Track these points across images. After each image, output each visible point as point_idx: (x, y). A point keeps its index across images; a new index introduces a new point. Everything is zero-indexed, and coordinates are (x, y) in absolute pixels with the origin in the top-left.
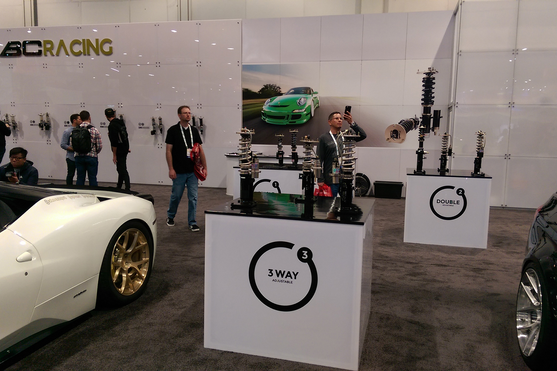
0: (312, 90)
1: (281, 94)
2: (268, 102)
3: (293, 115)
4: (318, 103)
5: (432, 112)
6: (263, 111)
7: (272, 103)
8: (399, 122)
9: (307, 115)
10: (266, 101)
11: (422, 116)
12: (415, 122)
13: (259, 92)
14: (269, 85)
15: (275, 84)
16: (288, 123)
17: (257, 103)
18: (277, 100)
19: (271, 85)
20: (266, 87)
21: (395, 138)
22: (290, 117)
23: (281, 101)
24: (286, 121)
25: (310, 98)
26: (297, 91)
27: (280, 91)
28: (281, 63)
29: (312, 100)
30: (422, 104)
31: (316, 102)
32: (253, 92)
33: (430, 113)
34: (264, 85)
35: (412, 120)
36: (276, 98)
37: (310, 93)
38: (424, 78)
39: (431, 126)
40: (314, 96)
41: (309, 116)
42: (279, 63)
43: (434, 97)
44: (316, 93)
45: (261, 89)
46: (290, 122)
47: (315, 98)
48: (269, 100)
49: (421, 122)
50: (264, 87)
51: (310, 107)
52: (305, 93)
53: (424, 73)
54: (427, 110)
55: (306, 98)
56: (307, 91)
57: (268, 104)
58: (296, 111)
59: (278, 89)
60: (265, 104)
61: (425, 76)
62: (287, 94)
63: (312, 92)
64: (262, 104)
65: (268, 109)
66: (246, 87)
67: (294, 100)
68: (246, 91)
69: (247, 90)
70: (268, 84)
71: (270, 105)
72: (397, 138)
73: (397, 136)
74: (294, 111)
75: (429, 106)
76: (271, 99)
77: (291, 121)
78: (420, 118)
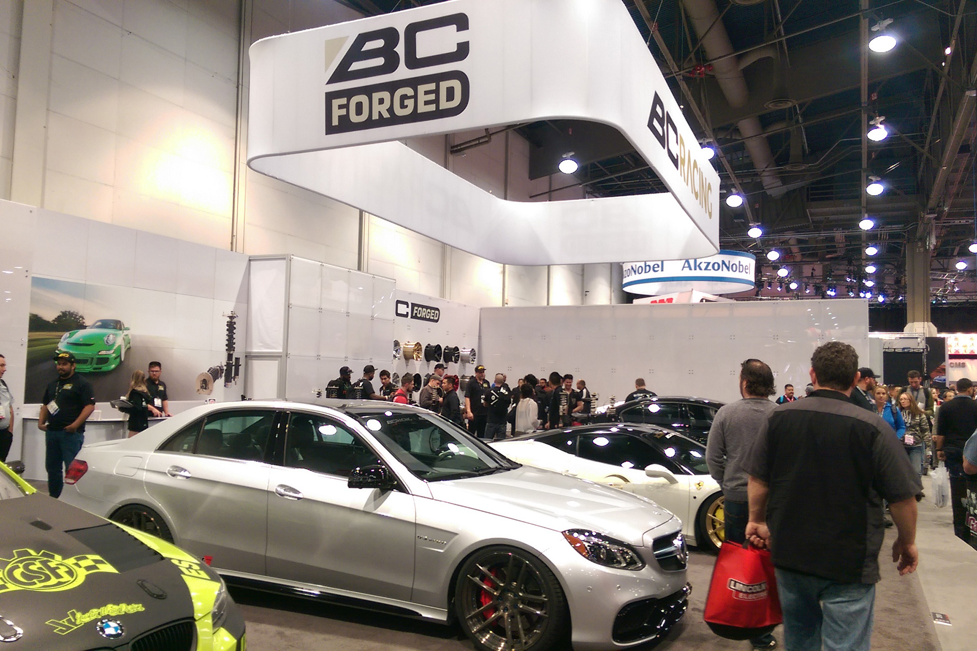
0: (123, 325)
1: (85, 327)
2: (66, 338)
3: (98, 358)
4: (129, 343)
5: (234, 360)
6: (58, 350)
7: (72, 340)
8: (208, 370)
9: (116, 358)
10: (62, 336)
11: (226, 364)
12: (221, 369)
13: (53, 321)
14: (69, 312)
15: (76, 311)
16: (91, 370)
17: (51, 339)
18: (79, 335)
19: (72, 313)
20: (64, 314)
21: (204, 389)
22: (95, 361)
23: (85, 337)
24: (89, 366)
25: (120, 334)
26: (105, 324)
27: (84, 323)
28: (88, 283)
29: (122, 338)
30: (227, 350)
31: (127, 341)
32: (45, 321)
33: (232, 361)
34: (61, 312)
35: (218, 367)
36: (76, 332)
37: (120, 329)
38: (228, 322)
39: (233, 376)
40: (126, 332)
41: (118, 360)
42: (84, 282)
43: (234, 343)
44: (128, 329)
45: (56, 317)
46: (94, 369)
47: (127, 335)
48: (67, 334)
49: (226, 370)
50: (61, 314)
51: (120, 346)
52: (116, 328)
53: (228, 317)
54: (230, 357)
55: (115, 335)
56: (117, 325)
57: (67, 341)
58: (103, 352)
59: (81, 319)
60: (62, 340)
61: (228, 319)
62: (93, 327)
63: (122, 328)
64: (58, 340)
65: (67, 348)
66: (35, 312)
67: (100, 337)
68: (35, 318)
69: (36, 316)
70: (67, 310)
71: (69, 342)
72: (206, 389)
73: (206, 386)
74: (99, 352)
75: (231, 353)
76: (70, 333)
77: (95, 366)
78: (225, 366)
